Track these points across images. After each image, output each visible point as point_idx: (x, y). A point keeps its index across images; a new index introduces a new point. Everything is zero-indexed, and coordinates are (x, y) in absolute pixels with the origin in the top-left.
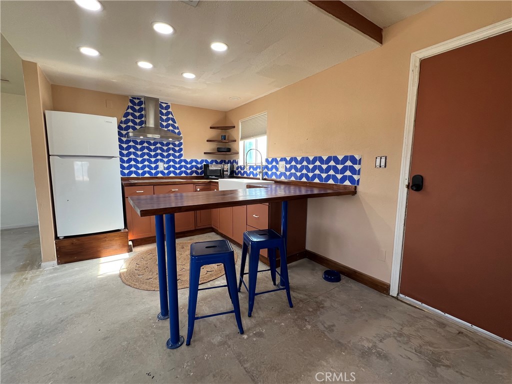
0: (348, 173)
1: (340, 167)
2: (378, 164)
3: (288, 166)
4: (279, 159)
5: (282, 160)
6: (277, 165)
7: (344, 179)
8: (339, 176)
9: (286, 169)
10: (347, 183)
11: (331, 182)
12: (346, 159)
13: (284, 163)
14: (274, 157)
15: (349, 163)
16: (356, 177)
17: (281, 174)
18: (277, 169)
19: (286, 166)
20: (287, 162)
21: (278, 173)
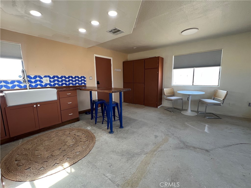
0: (83, 81)
1: (80, 80)
2: (90, 79)
3: (52, 80)
4: (42, 76)
5: (45, 77)
6: (42, 80)
7: (82, 83)
8: (80, 83)
9: (50, 81)
10: (83, 84)
11: (77, 85)
12: (81, 77)
13: (48, 78)
14: (37, 74)
15: (83, 78)
16: (85, 82)
17: (46, 84)
18: (42, 82)
19: (50, 80)
20: (50, 78)
21: (43, 84)
